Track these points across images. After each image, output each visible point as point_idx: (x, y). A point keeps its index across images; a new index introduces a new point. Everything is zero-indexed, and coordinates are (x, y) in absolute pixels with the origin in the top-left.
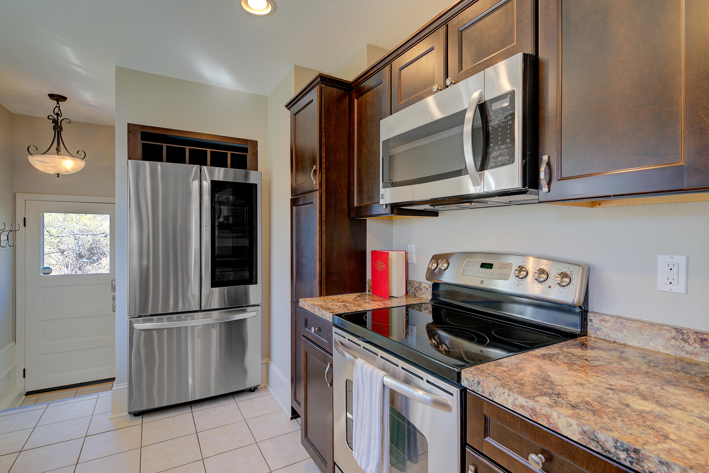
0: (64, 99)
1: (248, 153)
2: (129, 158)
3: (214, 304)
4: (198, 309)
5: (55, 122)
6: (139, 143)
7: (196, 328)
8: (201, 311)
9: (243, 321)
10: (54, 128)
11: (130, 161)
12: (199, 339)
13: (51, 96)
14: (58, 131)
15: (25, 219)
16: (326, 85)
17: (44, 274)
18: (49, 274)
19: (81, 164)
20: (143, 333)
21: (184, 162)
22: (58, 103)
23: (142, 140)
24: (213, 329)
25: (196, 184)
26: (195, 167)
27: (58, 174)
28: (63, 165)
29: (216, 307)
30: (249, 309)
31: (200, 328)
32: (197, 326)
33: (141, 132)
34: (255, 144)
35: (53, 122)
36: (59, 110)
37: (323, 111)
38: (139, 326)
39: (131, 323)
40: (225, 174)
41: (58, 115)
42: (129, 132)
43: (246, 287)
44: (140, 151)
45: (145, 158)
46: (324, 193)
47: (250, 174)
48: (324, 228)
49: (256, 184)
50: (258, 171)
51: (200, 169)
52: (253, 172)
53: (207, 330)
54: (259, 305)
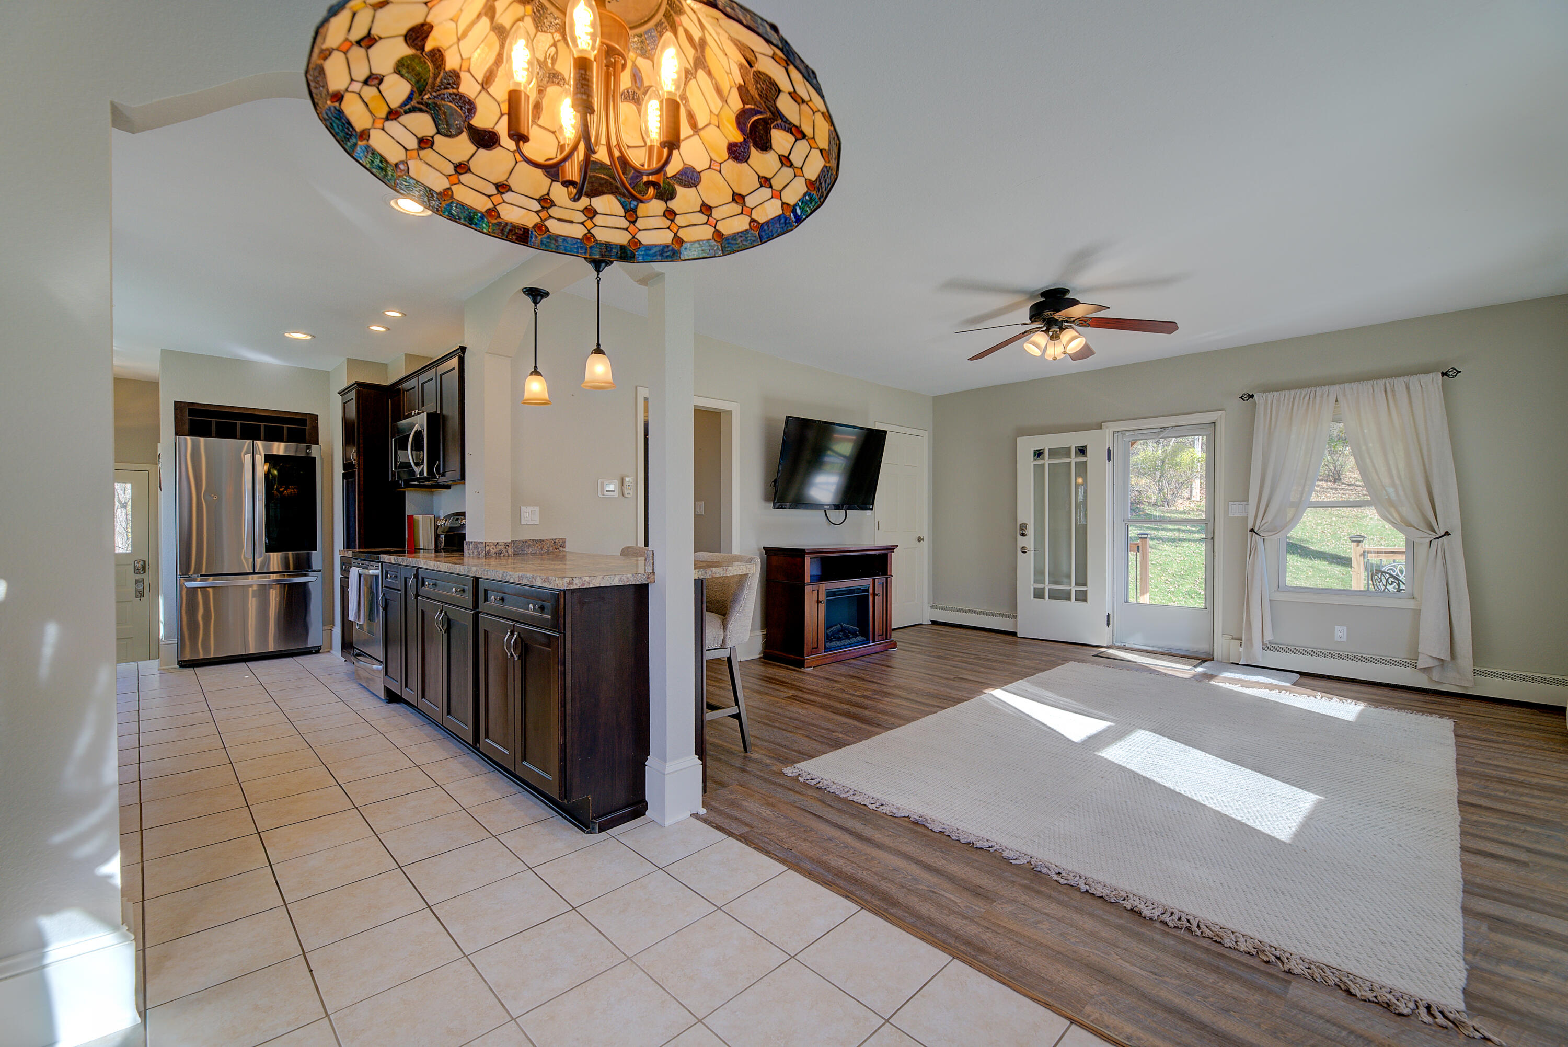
1: (306, 426)
2: (176, 434)
3: (273, 568)
4: (252, 571)
6: (185, 418)
7: (250, 589)
8: (254, 573)
9: (305, 584)
11: (177, 437)
12: (254, 599)
16: (363, 389)
21: (235, 438)
23: (189, 416)
24: (271, 590)
25: (248, 457)
26: (248, 442)
29: (276, 570)
30: (311, 574)
31: (255, 588)
32: (251, 586)
33: (188, 409)
34: (315, 418)
37: (360, 408)
38: (189, 584)
39: (180, 582)
40: (286, 449)
42: (176, 409)
43: (308, 554)
44: (187, 427)
45: (194, 434)
46: (362, 471)
47: (309, 447)
48: (362, 497)
49: (315, 458)
50: (318, 444)
51: (253, 444)
52: (313, 446)
53: (263, 590)
54: (320, 571)
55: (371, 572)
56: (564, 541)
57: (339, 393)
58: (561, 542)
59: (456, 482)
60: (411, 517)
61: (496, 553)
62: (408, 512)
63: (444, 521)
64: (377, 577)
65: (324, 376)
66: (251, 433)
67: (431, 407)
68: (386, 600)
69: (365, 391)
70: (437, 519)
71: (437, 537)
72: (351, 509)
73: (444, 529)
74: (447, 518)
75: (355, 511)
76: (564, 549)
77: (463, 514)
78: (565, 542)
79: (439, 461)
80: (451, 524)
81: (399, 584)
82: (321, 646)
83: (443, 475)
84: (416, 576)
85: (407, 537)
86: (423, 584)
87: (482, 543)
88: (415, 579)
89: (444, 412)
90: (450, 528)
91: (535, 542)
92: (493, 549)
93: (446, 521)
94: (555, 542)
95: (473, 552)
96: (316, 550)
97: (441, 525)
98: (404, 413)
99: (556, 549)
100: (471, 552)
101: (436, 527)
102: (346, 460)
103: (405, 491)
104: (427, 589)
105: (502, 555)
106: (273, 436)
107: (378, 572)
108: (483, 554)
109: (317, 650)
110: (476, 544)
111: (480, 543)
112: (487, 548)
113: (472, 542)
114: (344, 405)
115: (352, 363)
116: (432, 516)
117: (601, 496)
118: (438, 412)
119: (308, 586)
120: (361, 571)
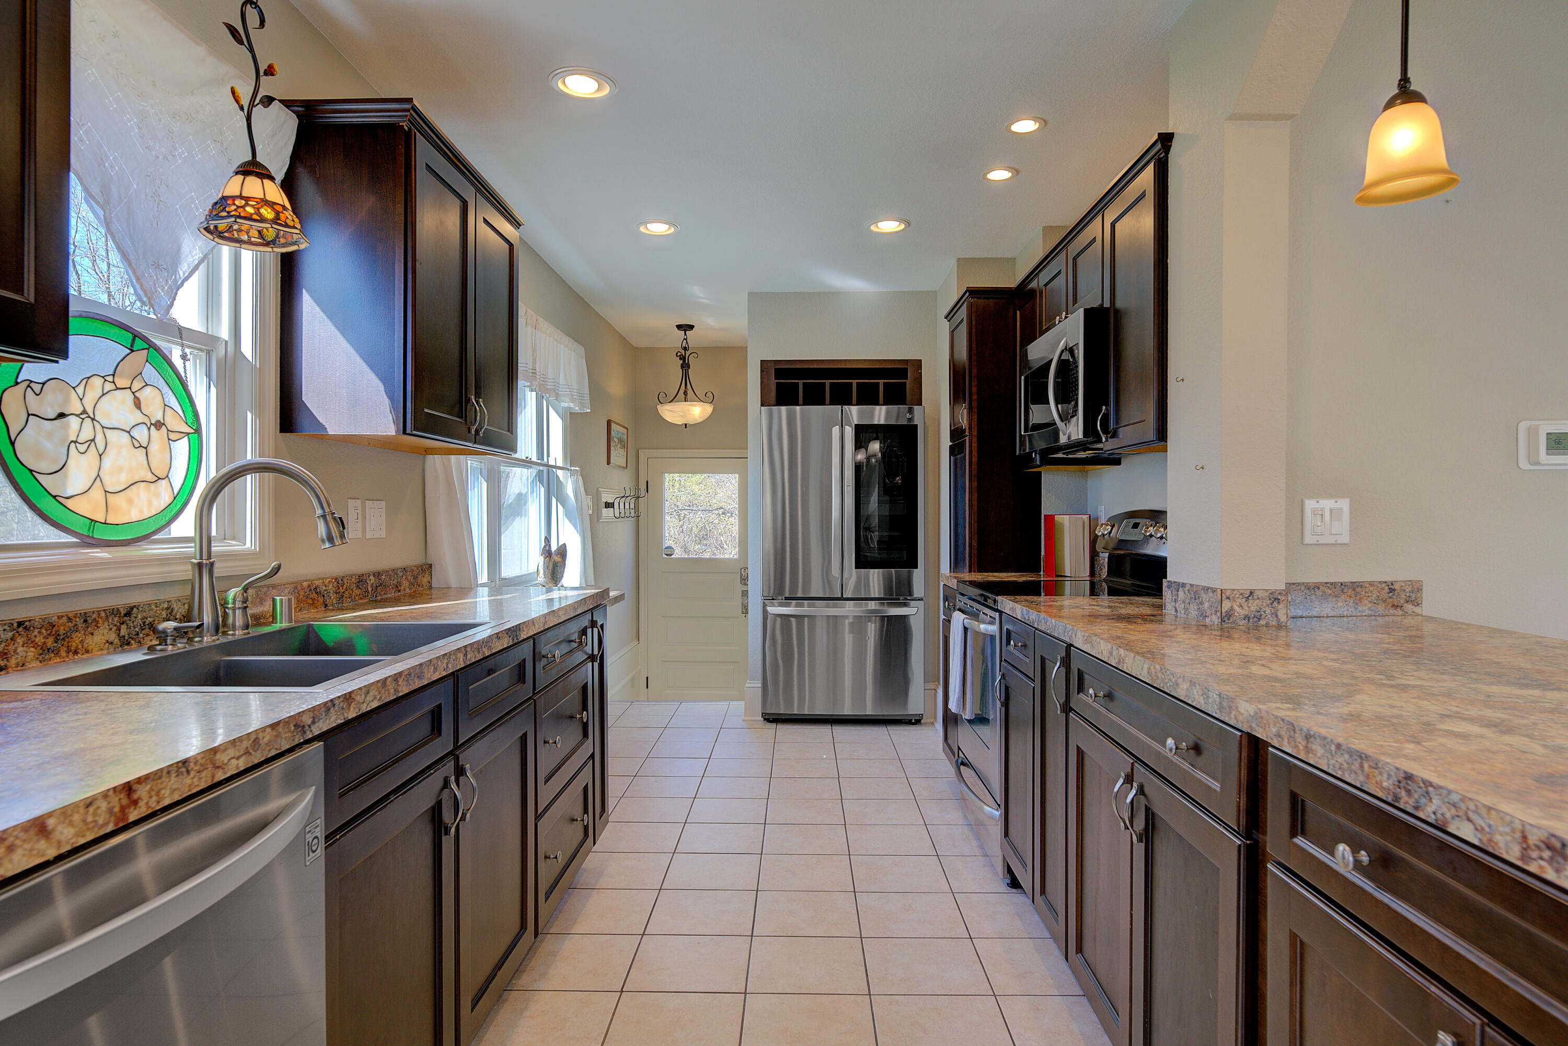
0: (691, 327)
1: (907, 379)
2: (762, 405)
3: (871, 591)
4: (839, 595)
5: (683, 358)
6: (773, 382)
7: (847, 620)
8: (844, 598)
9: (904, 618)
10: (682, 367)
11: (763, 408)
12: (849, 634)
13: (679, 327)
14: (685, 370)
15: (647, 482)
16: (978, 298)
17: (666, 555)
18: (671, 555)
19: (709, 409)
20: (779, 620)
21: (823, 403)
22: (685, 334)
23: (776, 377)
25: (836, 431)
26: (837, 408)
27: (686, 425)
28: (693, 413)
31: (851, 619)
32: (847, 617)
33: (776, 369)
35: (680, 359)
36: (687, 342)
37: (974, 333)
38: (772, 610)
39: (765, 606)
40: (882, 415)
41: (685, 349)
42: (762, 370)
44: (774, 394)
45: (780, 402)
46: (975, 440)
47: (911, 411)
48: (975, 484)
49: (917, 425)
50: (921, 405)
51: (842, 410)
52: (915, 407)
53: (859, 623)
54: (922, 600)
55: (983, 627)
56: (1417, 588)
57: (946, 318)
58: (1408, 589)
59: (1142, 447)
60: (1050, 519)
61: (1247, 617)
62: (1045, 511)
63: (1109, 528)
64: (992, 637)
65: (931, 297)
66: (841, 397)
67: (1092, 296)
68: (1007, 688)
69: (981, 301)
70: (1093, 522)
71: (1094, 555)
72: (960, 505)
73: (1107, 543)
74: (1115, 521)
75: (965, 508)
76: (1417, 610)
77: (1157, 516)
78: (1420, 590)
79: (1107, 405)
80: (1123, 532)
81: (1028, 663)
82: (922, 715)
83: (1114, 435)
84: (1066, 662)
85: (1043, 553)
86: (1081, 689)
87: (1214, 590)
88: (1063, 670)
89: (1119, 304)
90: (1121, 541)
91: (1338, 589)
92: (1241, 606)
93: (1113, 527)
94: (1392, 590)
95: (1186, 609)
96: (917, 568)
97: (1103, 535)
98: (1041, 323)
99: (1395, 606)
100: (1180, 606)
101: (1094, 540)
102: (954, 425)
103: (1040, 473)
104: (1088, 700)
105: (1262, 622)
106: (868, 397)
107: (993, 629)
108: (1215, 619)
109: (916, 721)
110: (1196, 593)
111: (1206, 589)
112: (1227, 605)
113: (1183, 585)
114: (952, 333)
115: (964, 264)
116: (1085, 517)
117: (1524, 464)
118: (1107, 304)
119: (909, 621)
120: (967, 622)
